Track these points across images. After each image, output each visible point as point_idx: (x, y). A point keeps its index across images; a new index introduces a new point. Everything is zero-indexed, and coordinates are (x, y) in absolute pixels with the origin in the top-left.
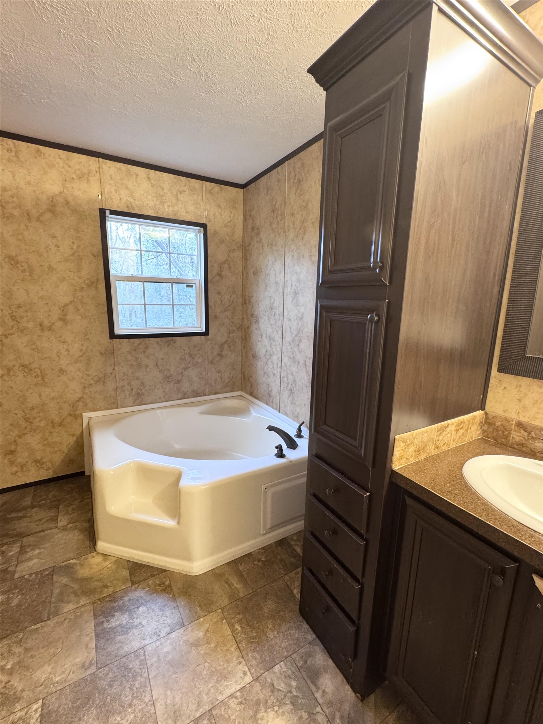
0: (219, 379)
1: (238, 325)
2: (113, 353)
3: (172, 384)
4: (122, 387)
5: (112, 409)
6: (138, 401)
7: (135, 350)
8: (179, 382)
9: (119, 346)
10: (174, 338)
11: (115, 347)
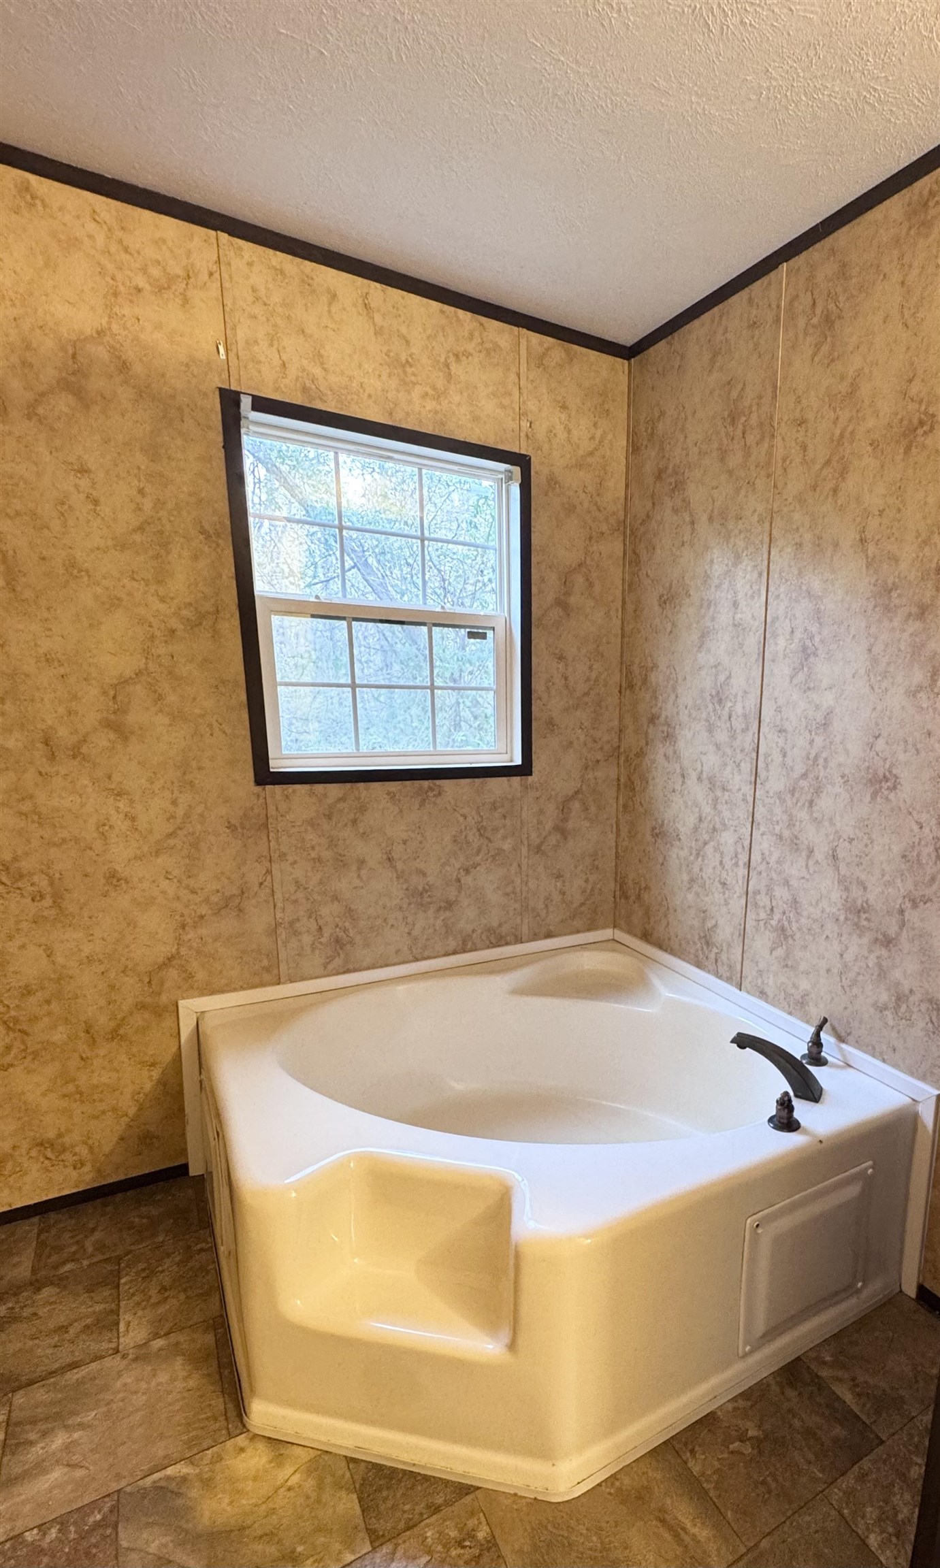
0: (556, 897)
1: (607, 748)
2: (266, 826)
3: (431, 912)
4: (291, 923)
5: (263, 984)
6: (338, 962)
7: (329, 817)
8: (449, 905)
9: (283, 806)
10: (438, 782)
11: (272, 811)
